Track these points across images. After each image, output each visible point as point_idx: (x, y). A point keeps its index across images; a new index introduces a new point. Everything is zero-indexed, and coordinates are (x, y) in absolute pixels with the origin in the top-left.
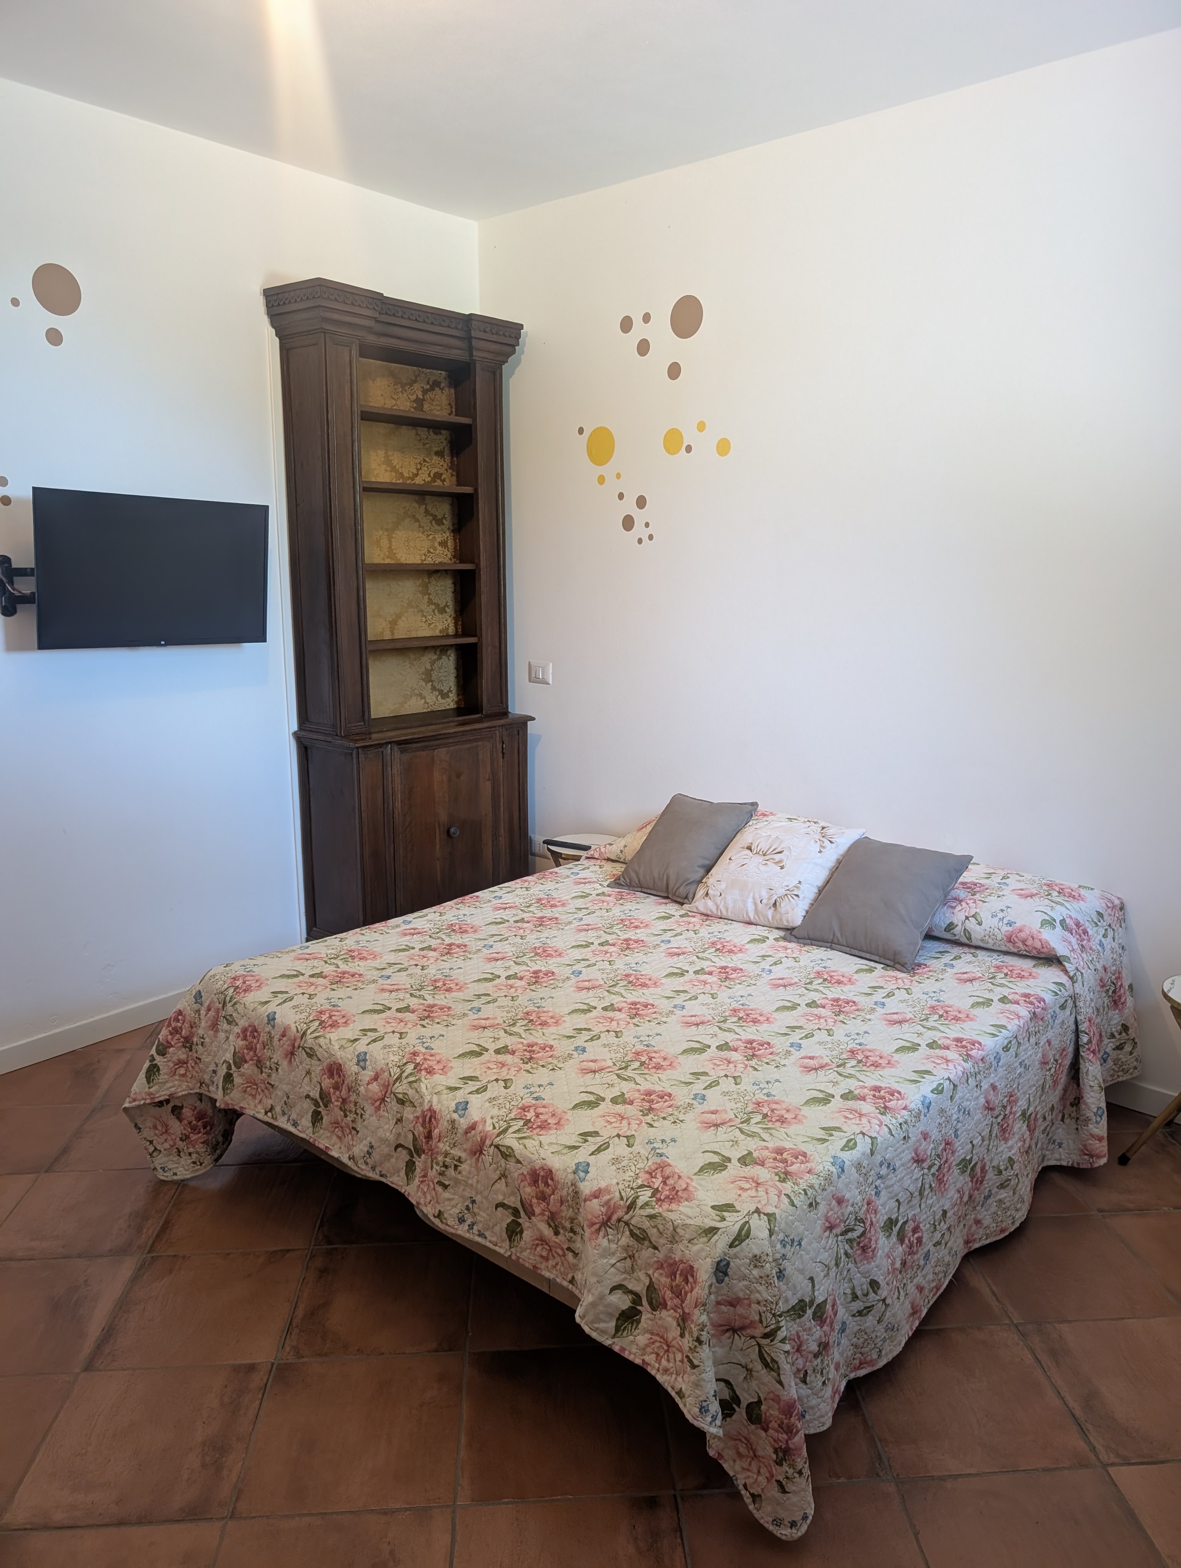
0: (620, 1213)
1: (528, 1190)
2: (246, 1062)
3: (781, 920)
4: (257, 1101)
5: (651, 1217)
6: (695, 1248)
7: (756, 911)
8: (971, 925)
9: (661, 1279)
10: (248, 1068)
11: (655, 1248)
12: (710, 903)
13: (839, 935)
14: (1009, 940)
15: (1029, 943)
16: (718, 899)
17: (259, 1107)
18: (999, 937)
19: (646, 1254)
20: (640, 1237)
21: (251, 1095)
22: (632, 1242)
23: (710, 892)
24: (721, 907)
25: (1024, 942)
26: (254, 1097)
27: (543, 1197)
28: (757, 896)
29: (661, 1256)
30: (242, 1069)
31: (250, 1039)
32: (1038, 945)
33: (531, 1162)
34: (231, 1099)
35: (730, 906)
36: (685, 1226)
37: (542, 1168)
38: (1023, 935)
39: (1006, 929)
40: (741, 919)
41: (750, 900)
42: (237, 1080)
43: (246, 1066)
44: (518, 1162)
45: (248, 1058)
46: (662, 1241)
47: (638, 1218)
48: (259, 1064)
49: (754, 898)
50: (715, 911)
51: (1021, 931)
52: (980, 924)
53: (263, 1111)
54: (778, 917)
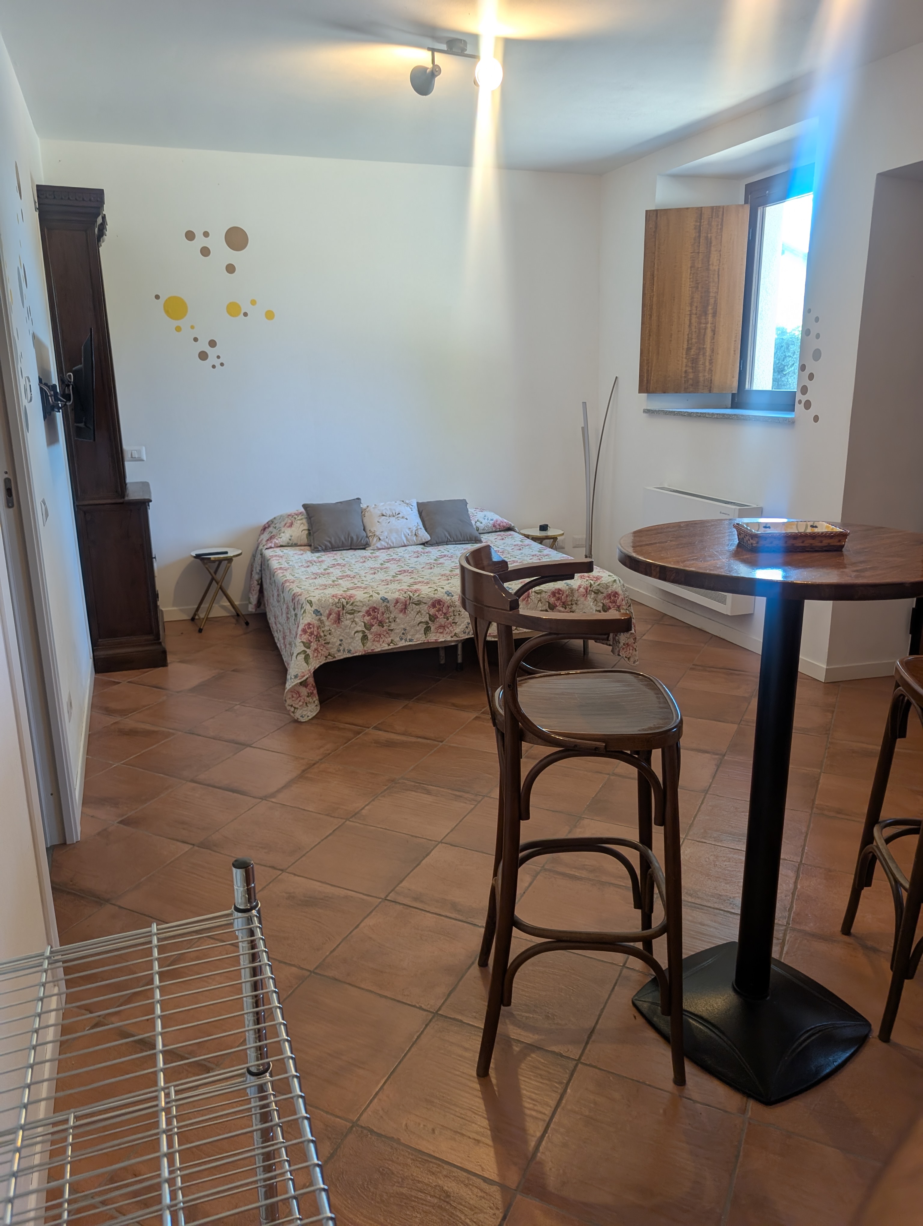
0: (589, 588)
1: (553, 599)
2: (373, 625)
3: (422, 539)
4: (381, 643)
5: (599, 585)
6: (614, 587)
7: (407, 540)
8: (478, 524)
9: (606, 601)
10: (375, 629)
11: (602, 593)
12: (383, 543)
13: (449, 538)
14: (494, 526)
15: (501, 525)
16: (387, 540)
17: (383, 644)
18: (490, 526)
19: (600, 596)
20: (597, 592)
21: (377, 641)
22: (595, 595)
23: (381, 538)
24: (390, 543)
25: (499, 525)
26: (379, 641)
27: (558, 599)
28: (405, 533)
29: (605, 595)
30: (372, 630)
31: (373, 614)
32: (505, 524)
33: (550, 590)
34: (367, 648)
35: (394, 541)
36: (609, 582)
37: (556, 590)
38: (498, 522)
39: (492, 522)
40: (400, 545)
41: (403, 536)
42: (370, 636)
43: (373, 628)
44: (546, 592)
45: (374, 623)
46: (604, 590)
47: (595, 587)
48: (381, 624)
49: (404, 534)
50: (386, 546)
51: (497, 521)
52: (481, 523)
53: (387, 645)
54: (420, 539)
